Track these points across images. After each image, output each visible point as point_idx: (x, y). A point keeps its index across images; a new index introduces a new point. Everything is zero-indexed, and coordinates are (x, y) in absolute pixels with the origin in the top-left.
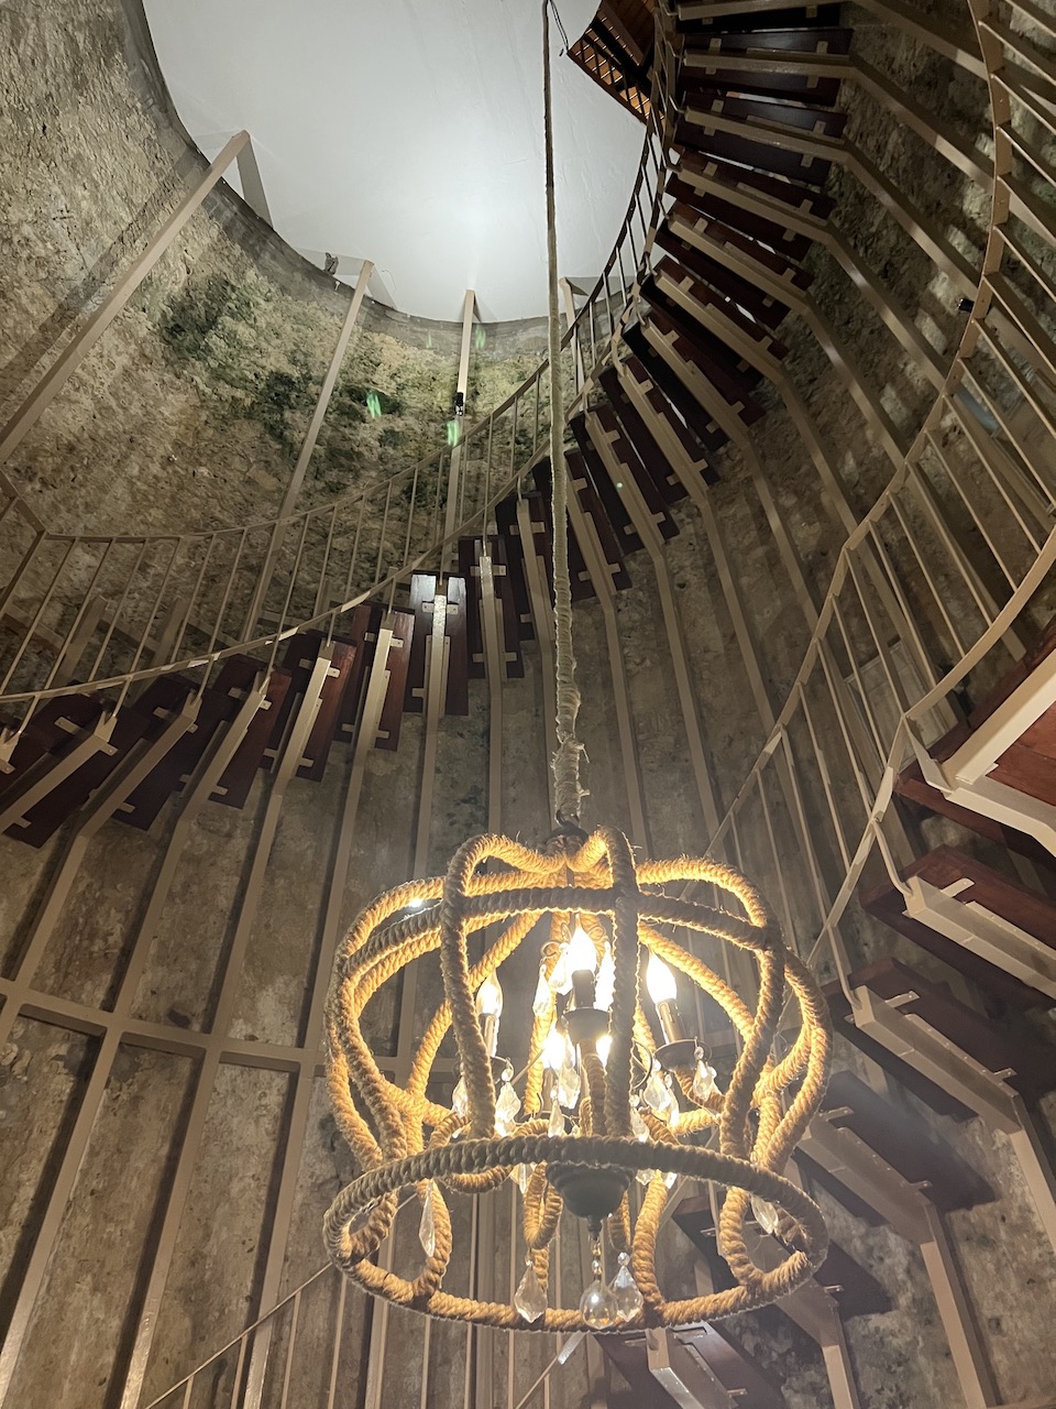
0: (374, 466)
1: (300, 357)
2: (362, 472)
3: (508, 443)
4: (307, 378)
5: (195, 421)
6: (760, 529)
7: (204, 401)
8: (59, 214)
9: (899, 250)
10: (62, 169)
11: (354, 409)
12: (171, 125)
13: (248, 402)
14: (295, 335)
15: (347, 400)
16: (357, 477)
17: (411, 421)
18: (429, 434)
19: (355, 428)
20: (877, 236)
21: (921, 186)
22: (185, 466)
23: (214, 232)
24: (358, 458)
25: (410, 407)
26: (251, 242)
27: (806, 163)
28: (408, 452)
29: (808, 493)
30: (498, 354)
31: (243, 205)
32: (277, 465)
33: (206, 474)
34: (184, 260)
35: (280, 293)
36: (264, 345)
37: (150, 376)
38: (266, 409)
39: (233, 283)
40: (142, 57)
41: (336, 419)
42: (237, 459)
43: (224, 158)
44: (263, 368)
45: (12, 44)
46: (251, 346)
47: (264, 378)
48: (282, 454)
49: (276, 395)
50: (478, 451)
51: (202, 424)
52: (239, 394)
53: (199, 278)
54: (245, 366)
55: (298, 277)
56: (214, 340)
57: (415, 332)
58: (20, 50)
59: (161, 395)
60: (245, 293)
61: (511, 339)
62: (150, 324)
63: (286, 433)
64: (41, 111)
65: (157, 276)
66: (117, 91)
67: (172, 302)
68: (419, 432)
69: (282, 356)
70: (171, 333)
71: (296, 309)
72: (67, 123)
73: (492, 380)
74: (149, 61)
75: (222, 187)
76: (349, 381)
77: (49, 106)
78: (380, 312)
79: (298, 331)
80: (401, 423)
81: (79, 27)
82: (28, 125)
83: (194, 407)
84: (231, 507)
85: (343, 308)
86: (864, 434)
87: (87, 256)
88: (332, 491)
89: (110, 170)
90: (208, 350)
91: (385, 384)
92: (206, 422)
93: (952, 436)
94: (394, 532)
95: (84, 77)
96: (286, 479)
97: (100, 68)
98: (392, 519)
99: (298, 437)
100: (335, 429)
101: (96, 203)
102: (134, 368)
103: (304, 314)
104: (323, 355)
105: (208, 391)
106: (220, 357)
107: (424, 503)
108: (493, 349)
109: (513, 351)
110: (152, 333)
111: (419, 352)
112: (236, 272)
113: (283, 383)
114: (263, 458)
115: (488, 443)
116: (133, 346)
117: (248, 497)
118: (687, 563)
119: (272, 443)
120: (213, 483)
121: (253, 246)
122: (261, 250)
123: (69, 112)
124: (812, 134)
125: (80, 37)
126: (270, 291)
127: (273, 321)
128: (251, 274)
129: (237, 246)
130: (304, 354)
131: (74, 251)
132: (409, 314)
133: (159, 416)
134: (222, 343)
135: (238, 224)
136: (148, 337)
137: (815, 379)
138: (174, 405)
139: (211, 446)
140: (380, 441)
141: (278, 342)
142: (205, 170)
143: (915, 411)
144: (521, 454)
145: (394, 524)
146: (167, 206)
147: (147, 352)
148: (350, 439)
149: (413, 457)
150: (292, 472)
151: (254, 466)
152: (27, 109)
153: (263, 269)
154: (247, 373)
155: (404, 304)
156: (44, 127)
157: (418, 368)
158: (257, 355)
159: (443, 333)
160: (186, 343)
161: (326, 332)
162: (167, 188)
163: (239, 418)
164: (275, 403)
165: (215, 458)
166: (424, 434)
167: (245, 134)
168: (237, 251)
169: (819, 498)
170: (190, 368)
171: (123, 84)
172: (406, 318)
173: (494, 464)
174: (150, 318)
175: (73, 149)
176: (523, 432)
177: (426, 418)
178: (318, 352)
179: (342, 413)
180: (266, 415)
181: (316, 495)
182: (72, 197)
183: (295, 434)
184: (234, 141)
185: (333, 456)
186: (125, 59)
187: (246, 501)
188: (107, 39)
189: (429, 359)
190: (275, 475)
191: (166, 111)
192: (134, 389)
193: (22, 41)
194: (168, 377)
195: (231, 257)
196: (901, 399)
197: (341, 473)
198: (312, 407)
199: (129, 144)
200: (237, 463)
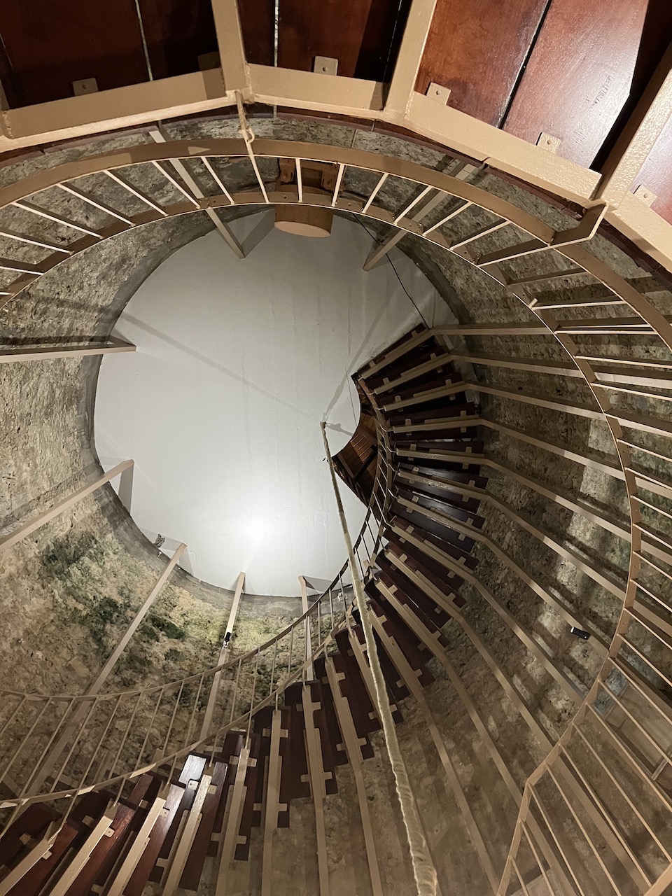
0: (158, 673)
1: (126, 591)
2: (149, 675)
3: (253, 672)
4: (127, 606)
5: (45, 618)
6: (429, 762)
7: (56, 607)
8: (8, 476)
9: (517, 595)
10: (20, 453)
11: (153, 631)
12: (89, 447)
13: (84, 613)
14: (127, 578)
15: (150, 625)
16: (144, 678)
17: (189, 646)
18: (200, 657)
19: (151, 644)
20: (501, 585)
21: (528, 563)
22: (27, 648)
23: (95, 508)
24: (148, 665)
25: (190, 637)
26: (115, 519)
27: (461, 538)
28: (184, 667)
29: (463, 741)
30: (254, 614)
31: (117, 499)
32: (92, 659)
33: (40, 657)
34: (72, 519)
35: (123, 550)
36: (105, 579)
37: (26, 583)
38: (95, 620)
39: (97, 538)
40: (87, 411)
41: (139, 636)
42: (66, 650)
43: (113, 472)
44: (100, 593)
45: (20, 383)
46: (97, 578)
47: (99, 600)
48: (97, 652)
49: (104, 612)
50: (231, 674)
51: (49, 621)
52: (80, 607)
53: (77, 531)
54: (89, 590)
55: (137, 544)
56: (74, 570)
57: (202, 591)
58: (23, 388)
59: (28, 597)
60: (102, 546)
61: (262, 606)
62: (37, 551)
63: (104, 639)
64: (21, 419)
65: (52, 524)
66: (67, 423)
67: (55, 542)
68: (194, 654)
69: (115, 589)
70: (48, 559)
71: (131, 562)
72: (33, 430)
73: (247, 629)
74: (90, 414)
75: (108, 486)
76: (154, 613)
77: (27, 418)
78: (182, 575)
79: (129, 575)
80: (183, 646)
81: (60, 387)
82: (10, 425)
83: (48, 609)
84: (51, 685)
85: (160, 568)
86: (501, 706)
87: (14, 502)
88: (124, 685)
89: (47, 460)
90: (68, 574)
91: (177, 620)
92: (52, 621)
93: (564, 716)
94: (161, 723)
95: (52, 411)
96: (95, 670)
97: (62, 409)
98: (162, 713)
99: (111, 643)
100: (137, 642)
101: (32, 475)
102: (17, 575)
103: (135, 566)
104: (141, 593)
105: (60, 600)
106: (75, 581)
107: (188, 704)
108: (251, 610)
109: (263, 613)
110: (37, 557)
111: (203, 603)
112: (101, 533)
113: (111, 606)
114: (83, 653)
115: (238, 670)
116: (21, 562)
117: (64, 678)
118: (376, 781)
119: (92, 644)
120: (43, 664)
121: (115, 521)
122: (119, 524)
123: (36, 425)
124: (465, 524)
125: (58, 392)
126: (118, 548)
127: (115, 566)
128: (109, 536)
129: (106, 519)
130: (129, 590)
131: (8, 498)
132: (201, 579)
133: (22, 611)
134: (79, 573)
135: (110, 507)
136: (33, 559)
137: (464, 664)
138: (35, 605)
139: (50, 638)
140: (165, 655)
141: (115, 579)
142: (100, 475)
143: (535, 695)
144: (260, 681)
145: (163, 716)
146: (72, 487)
147: (29, 568)
148: (146, 651)
149: (186, 671)
150: (102, 667)
151: (76, 658)
152: (13, 417)
153: (117, 535)
154: (89, 594)
155: (198, 572)
156: (19, 429)
157: (200, 613)
158: (99, 585)
159: (219, 595)
160: (56, 568)
161: (146, 580)
162: (75, 480)
163: (75, 622)
164: (102, 617)
165: (50, 647)
166: (196, 657)
167: (132, 462)
168: (105, 521)
169: (471, 746)
170: (53, 584)
171: (72, 420)
172: (198, 582)
173: (242, 685)
174: (39, 547)
175: (30, 444)
176: (263, 667)
177: (200, 646)
178: (138, 590)
179: (145, 633)
180: (93, 624)
181: (113, 686)
182: (19, 468)
183: (110, 640)
184: (124, 463)
185: (132, 660)
186: (77, 409)
187: (63, 681)
188: (72, 397)
189: (209, 609)
190: (88, 667)
191: (89, 440)
192: (11, 589)
193: (27, 384)
194: (37, 586)
195: (100, 524)
196: (525, 685)
197: (134, 674)
198: (126, 625)
199: (64, 451)
200: (64, 653)
